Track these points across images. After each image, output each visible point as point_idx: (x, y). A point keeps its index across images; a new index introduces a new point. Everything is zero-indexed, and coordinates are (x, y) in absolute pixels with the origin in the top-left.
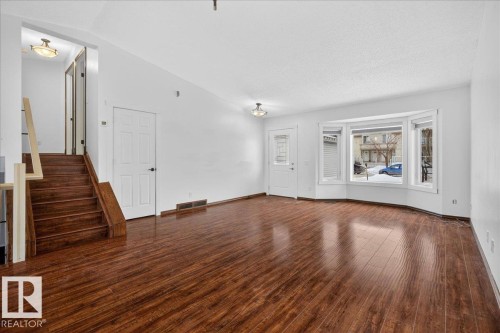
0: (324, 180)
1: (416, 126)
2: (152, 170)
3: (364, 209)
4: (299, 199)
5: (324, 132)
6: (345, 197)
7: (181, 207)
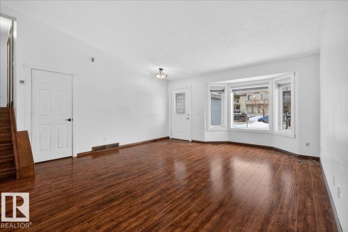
0: (211, 127)
1: (279, 86)
2: (69, 120)
3: (240, 149)
4: (193, 141)
5: (211, 91)
6: (226, 140)
7: (95, 149)
